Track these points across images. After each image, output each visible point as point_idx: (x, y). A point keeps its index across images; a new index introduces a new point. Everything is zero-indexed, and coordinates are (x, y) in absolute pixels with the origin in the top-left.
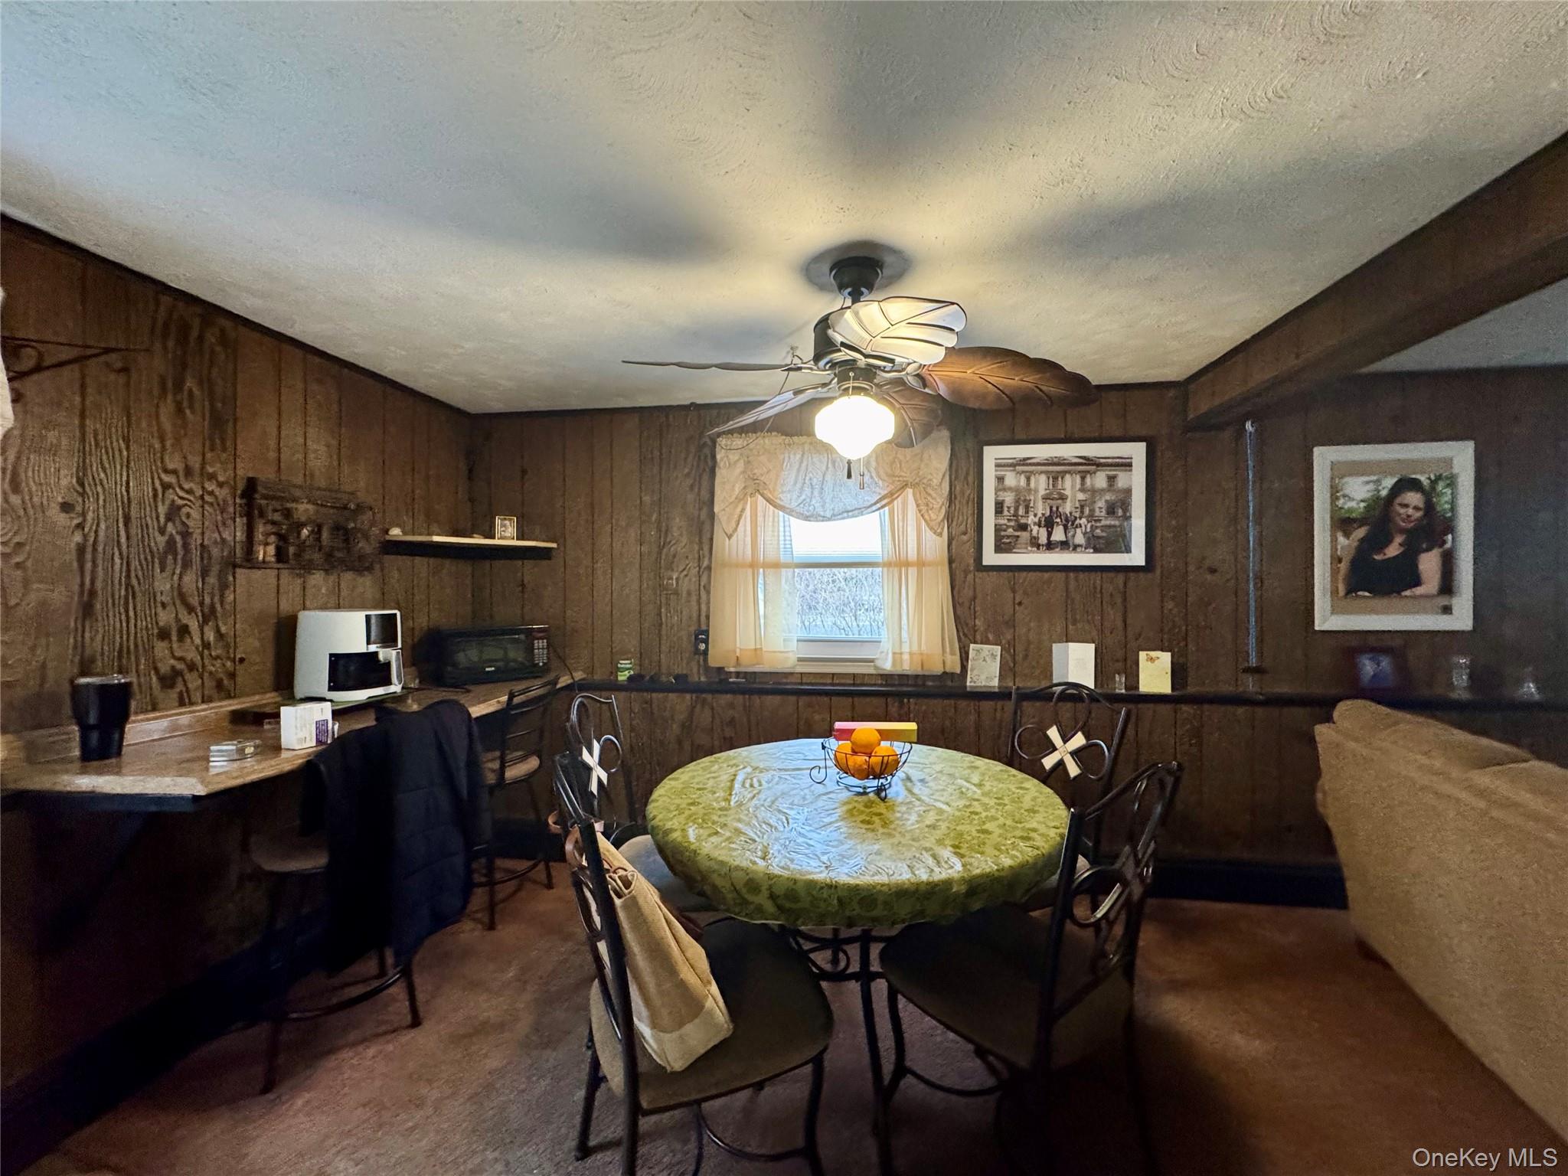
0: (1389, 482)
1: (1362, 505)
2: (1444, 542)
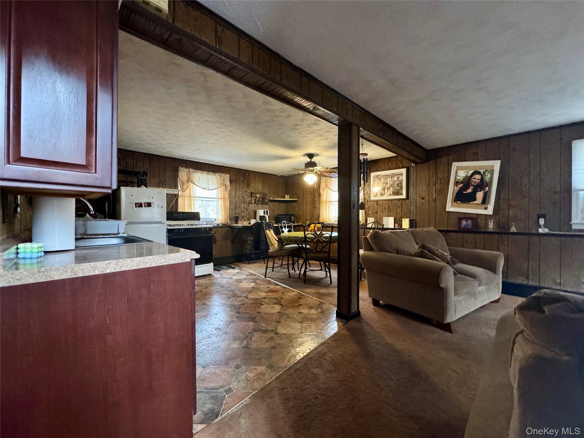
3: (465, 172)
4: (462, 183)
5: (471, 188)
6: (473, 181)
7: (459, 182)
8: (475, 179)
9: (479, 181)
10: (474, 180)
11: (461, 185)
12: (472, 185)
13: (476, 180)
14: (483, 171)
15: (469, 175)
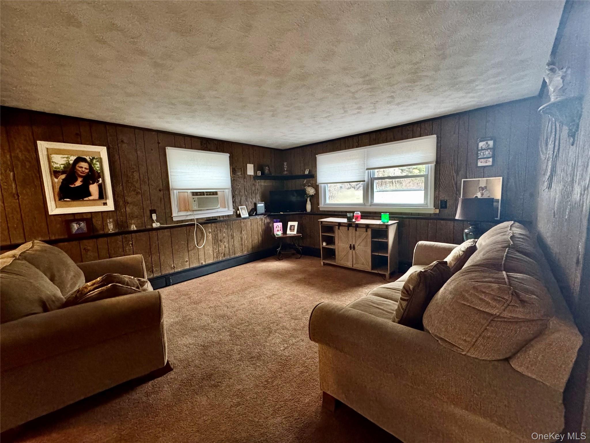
0: (73, 159)
1: (62, 166)
2: (99, 181)
3: (64, 158)
4: (63, 172)
5: (80, 180)
6: (79, 171)
7: (59, 172)
8: (82, 167)
9: (87, 171)
10: (80, 169)
11: (63, 176)
12: (81, 176)
13: (84, 169)
14: (90, 158)
15: (71, 162)
